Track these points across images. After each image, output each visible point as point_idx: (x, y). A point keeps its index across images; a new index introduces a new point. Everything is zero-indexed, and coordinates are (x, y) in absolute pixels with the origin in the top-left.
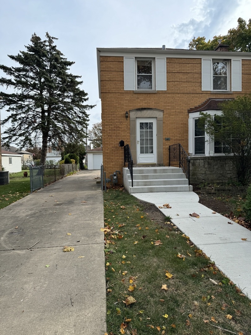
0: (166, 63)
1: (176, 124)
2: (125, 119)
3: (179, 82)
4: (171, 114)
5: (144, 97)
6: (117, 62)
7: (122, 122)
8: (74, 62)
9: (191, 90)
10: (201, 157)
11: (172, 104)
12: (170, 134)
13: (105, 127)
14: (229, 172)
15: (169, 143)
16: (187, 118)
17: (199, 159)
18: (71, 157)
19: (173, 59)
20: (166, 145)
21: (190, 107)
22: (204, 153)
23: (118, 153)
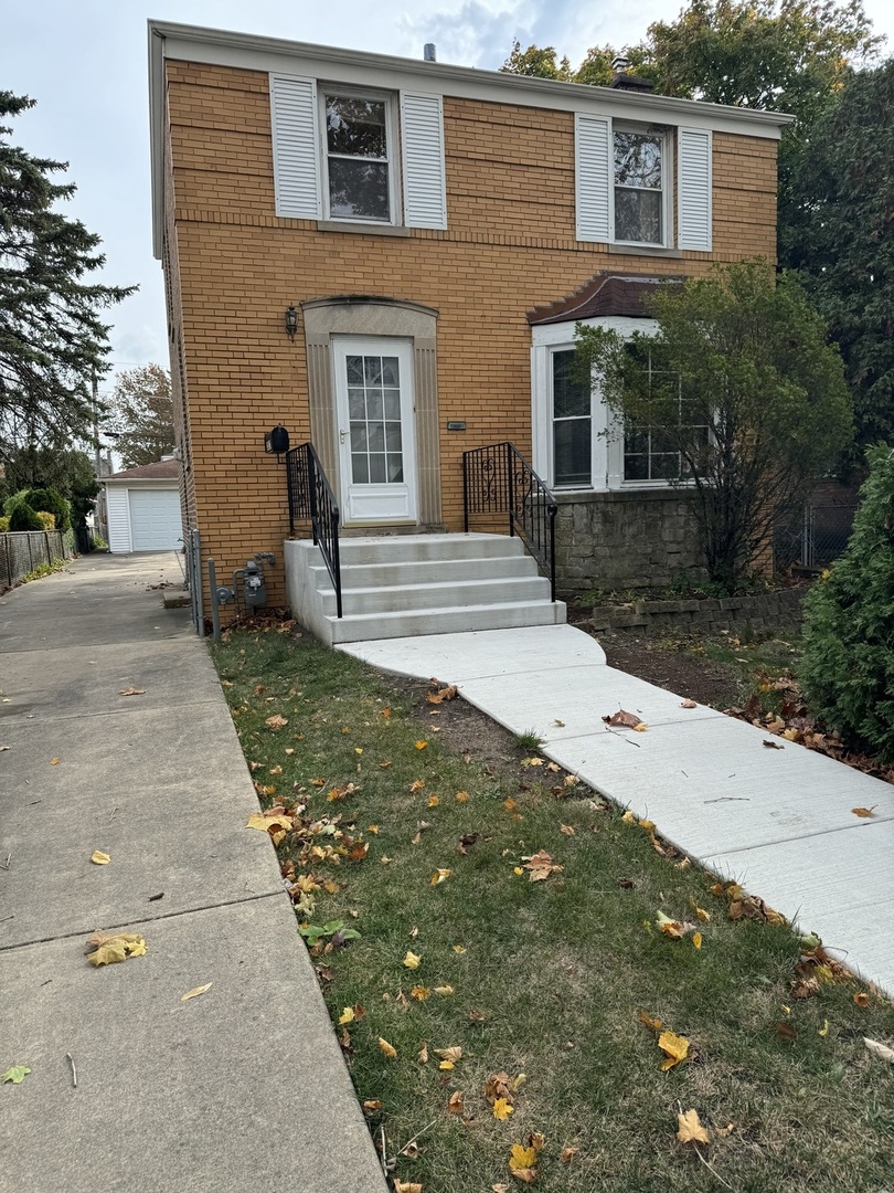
0: (441, 116)
1: (486, 368)
2: (285, 336)
3: (492, 202)
4: (468, 325)
5: (360, 250)
6: (242, 94)
7: (272, 349)
8: (33, 102)
9: (537, 235)
10: (579, 496)
11: (468, 288)
12: (467, 408)
13: (200, 367)
14: (674, 547)
15: (463, 443)
16: (525, 345)
17: (573, 504)
18: (38, 503)
19: (467, 104)
20: (451, 449)
21: (537, 304)
22: (587, 479)
23: (261, 480)
